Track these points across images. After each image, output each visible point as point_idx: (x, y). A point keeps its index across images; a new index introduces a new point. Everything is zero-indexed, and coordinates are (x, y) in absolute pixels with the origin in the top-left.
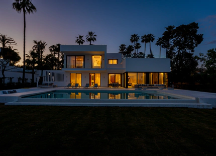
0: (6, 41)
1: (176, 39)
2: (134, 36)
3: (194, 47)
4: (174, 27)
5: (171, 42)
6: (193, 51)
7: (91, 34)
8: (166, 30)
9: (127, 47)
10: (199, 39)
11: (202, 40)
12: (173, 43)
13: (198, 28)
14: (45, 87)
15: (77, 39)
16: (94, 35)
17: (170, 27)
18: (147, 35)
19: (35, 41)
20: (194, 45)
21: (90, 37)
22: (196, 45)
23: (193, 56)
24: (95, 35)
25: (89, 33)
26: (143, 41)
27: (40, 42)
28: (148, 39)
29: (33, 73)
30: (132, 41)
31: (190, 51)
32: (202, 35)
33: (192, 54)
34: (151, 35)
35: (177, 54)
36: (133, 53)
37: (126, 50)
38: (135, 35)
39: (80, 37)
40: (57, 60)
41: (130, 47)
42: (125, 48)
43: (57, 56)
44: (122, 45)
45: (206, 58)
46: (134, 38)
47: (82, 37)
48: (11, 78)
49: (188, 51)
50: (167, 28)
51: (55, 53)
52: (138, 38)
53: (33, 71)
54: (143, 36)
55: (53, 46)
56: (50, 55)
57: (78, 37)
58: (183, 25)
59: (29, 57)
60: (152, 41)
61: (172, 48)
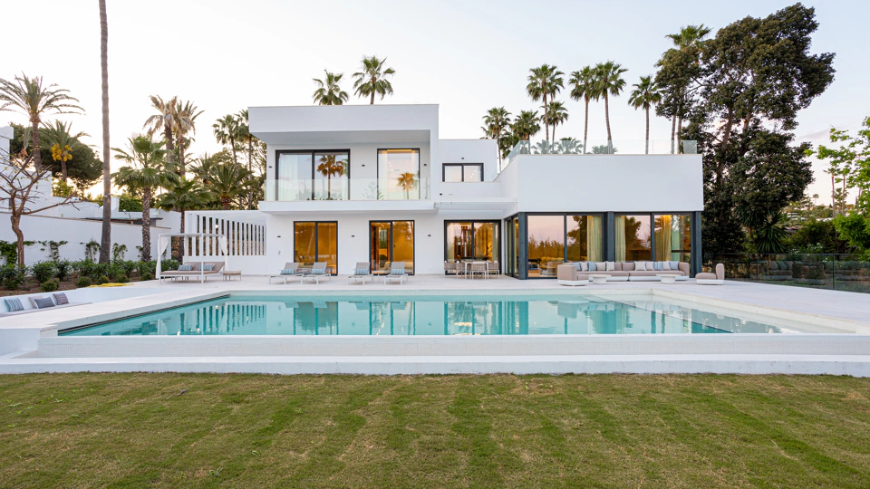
0: (43, 101)
1: (717, 78)
2: (544, 71)
3: (797, 108)
4: (706, 32)
5: (695, 90)
6: (789, 124)
7: (372, 65)
8: (671, 45)
9: (513, 119)
10: (817, 75)
11: (830, 79)
12: (704, 94)
13: (814, 26)
14: (192, 277)
15: (317, 87)
16: (384, 68)
17: (690, 33)
18: (593, 67)
19: (154, 100)
20: (796, 99)
21: (367, 79)
22: (805, 101)
23: (793, 144)
24: (389, 71)
25: (366, 62)
26: (576, 94)
27: (174, 102)
28: (598, 82)
29: (146, 223)
30: (535, 92)
31: (780, 123)
32: (828, 59)
33: (789, 138)
34: (609, 66)
35: (720, 137)
36: (536, 139)
37: (507, 128)
38: (545, 68)
39: (331, 79)
40: (244, 173)
41: (527, 116)
42: (504, 124)
43: (243, 159)
44: (494, 112)
45: (858, 149)
46: (544, 82)
47: (337, 79)
48: (54, 245)
49: (770, 125)
50: (677, 39)
51: (236, 149)
52: (560, 82)
53: (146, 214)
54: (577, 74)
55: (229, 119)
56: (219, 157)
57: (324, 78)
58: (748, 20)
59: (129, 159)
60: (615, 91)
61: (700, 117)
